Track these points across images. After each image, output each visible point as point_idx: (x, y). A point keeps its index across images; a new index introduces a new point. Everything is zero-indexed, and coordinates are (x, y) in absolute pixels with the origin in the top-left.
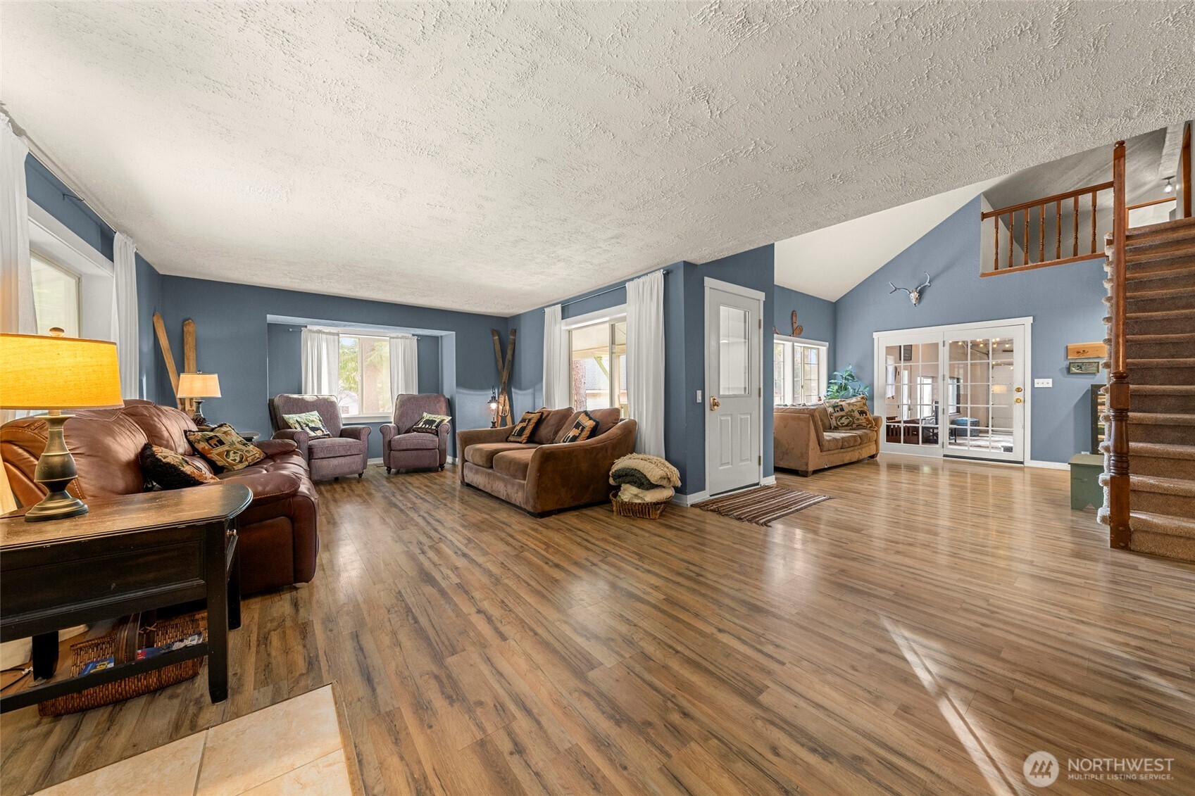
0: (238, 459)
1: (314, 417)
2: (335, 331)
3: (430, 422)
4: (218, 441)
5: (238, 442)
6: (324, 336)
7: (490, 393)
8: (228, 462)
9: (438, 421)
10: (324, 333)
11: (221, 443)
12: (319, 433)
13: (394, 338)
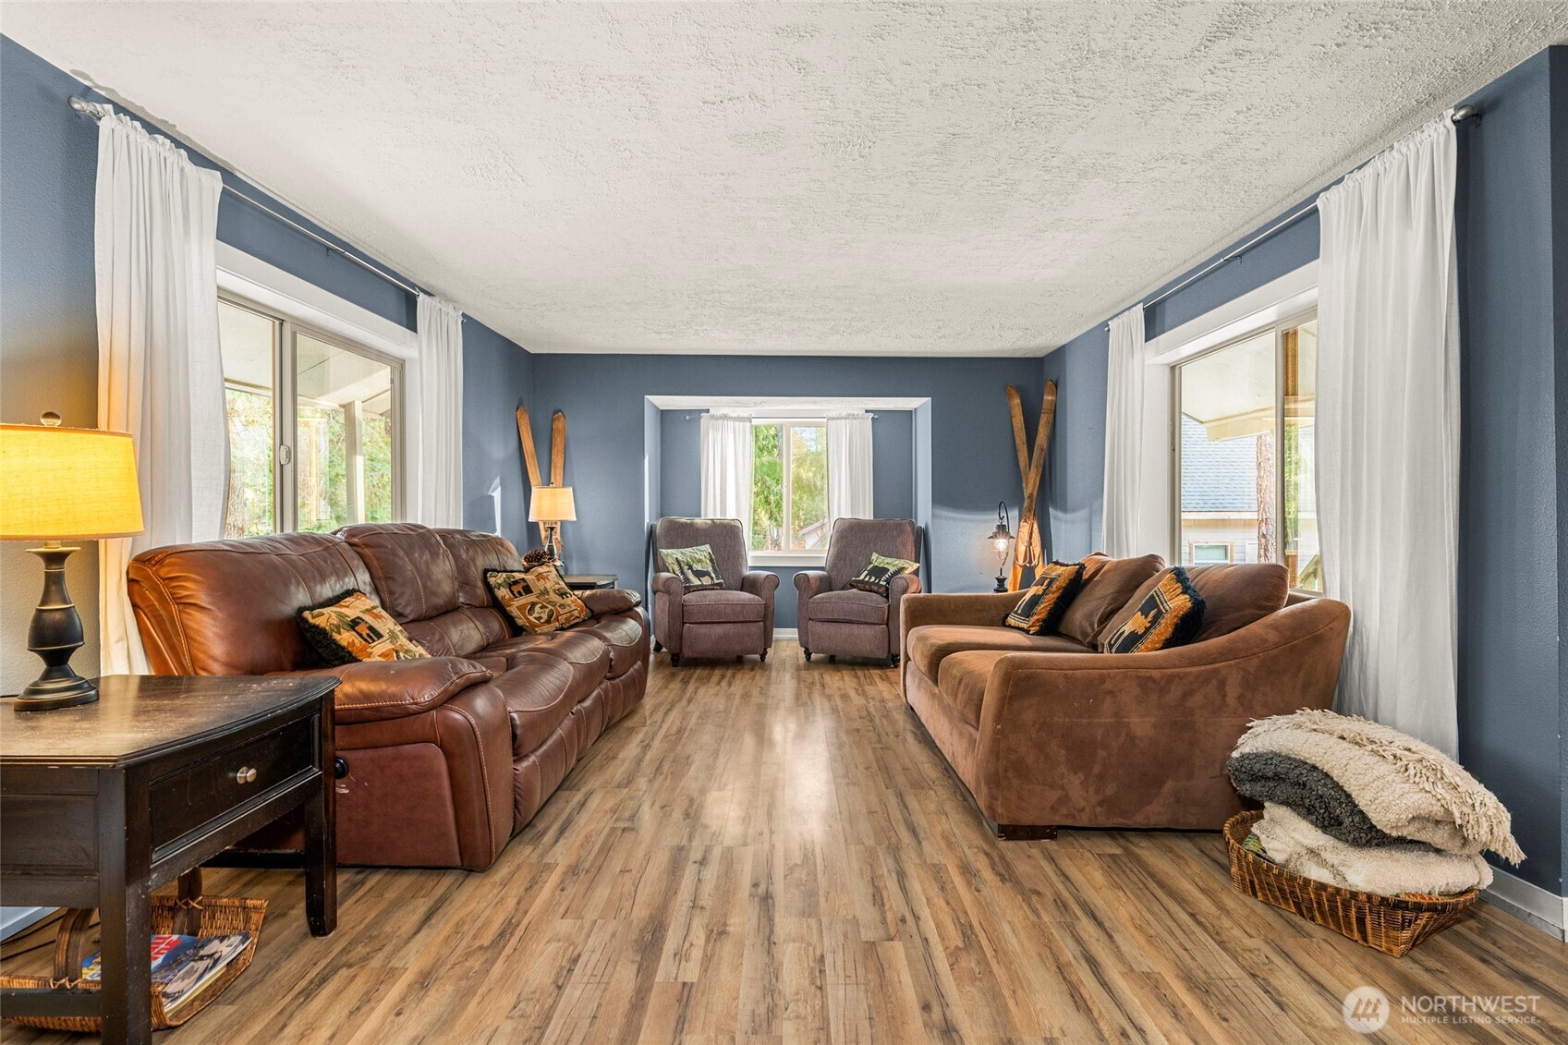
0: (545, 617)
1: (702, 553)
2: (746, 415)
3: (878, 572)
4: (523, 588)
5: (554, 591)
6: (731, 423)
7: (992, 520)
8: (529, 621)
9: (892, 569)
10: (730, 418)
11: (528, 590)
12: (706, 581)
13: (834, 419)
